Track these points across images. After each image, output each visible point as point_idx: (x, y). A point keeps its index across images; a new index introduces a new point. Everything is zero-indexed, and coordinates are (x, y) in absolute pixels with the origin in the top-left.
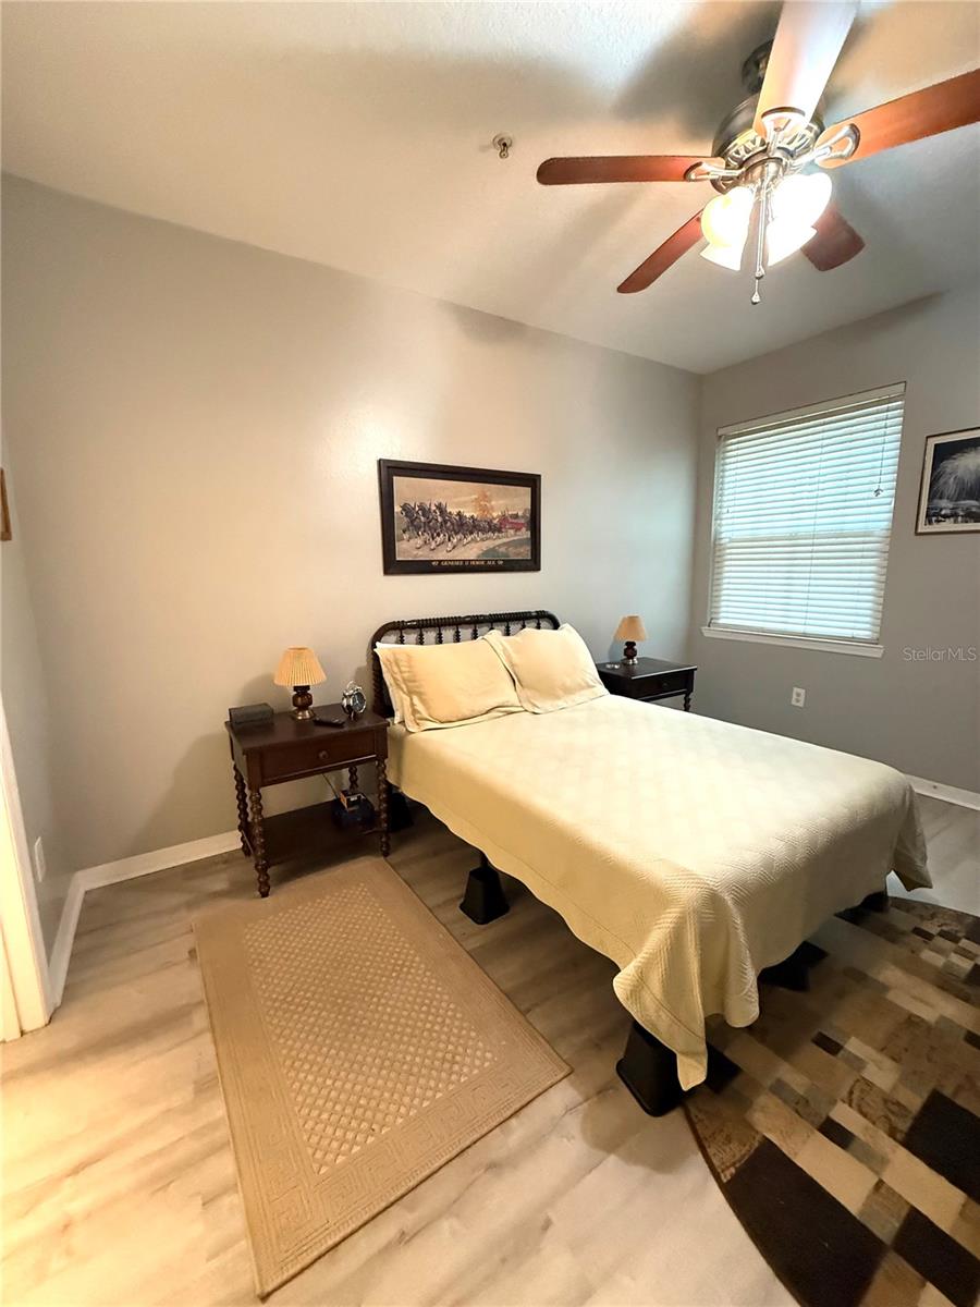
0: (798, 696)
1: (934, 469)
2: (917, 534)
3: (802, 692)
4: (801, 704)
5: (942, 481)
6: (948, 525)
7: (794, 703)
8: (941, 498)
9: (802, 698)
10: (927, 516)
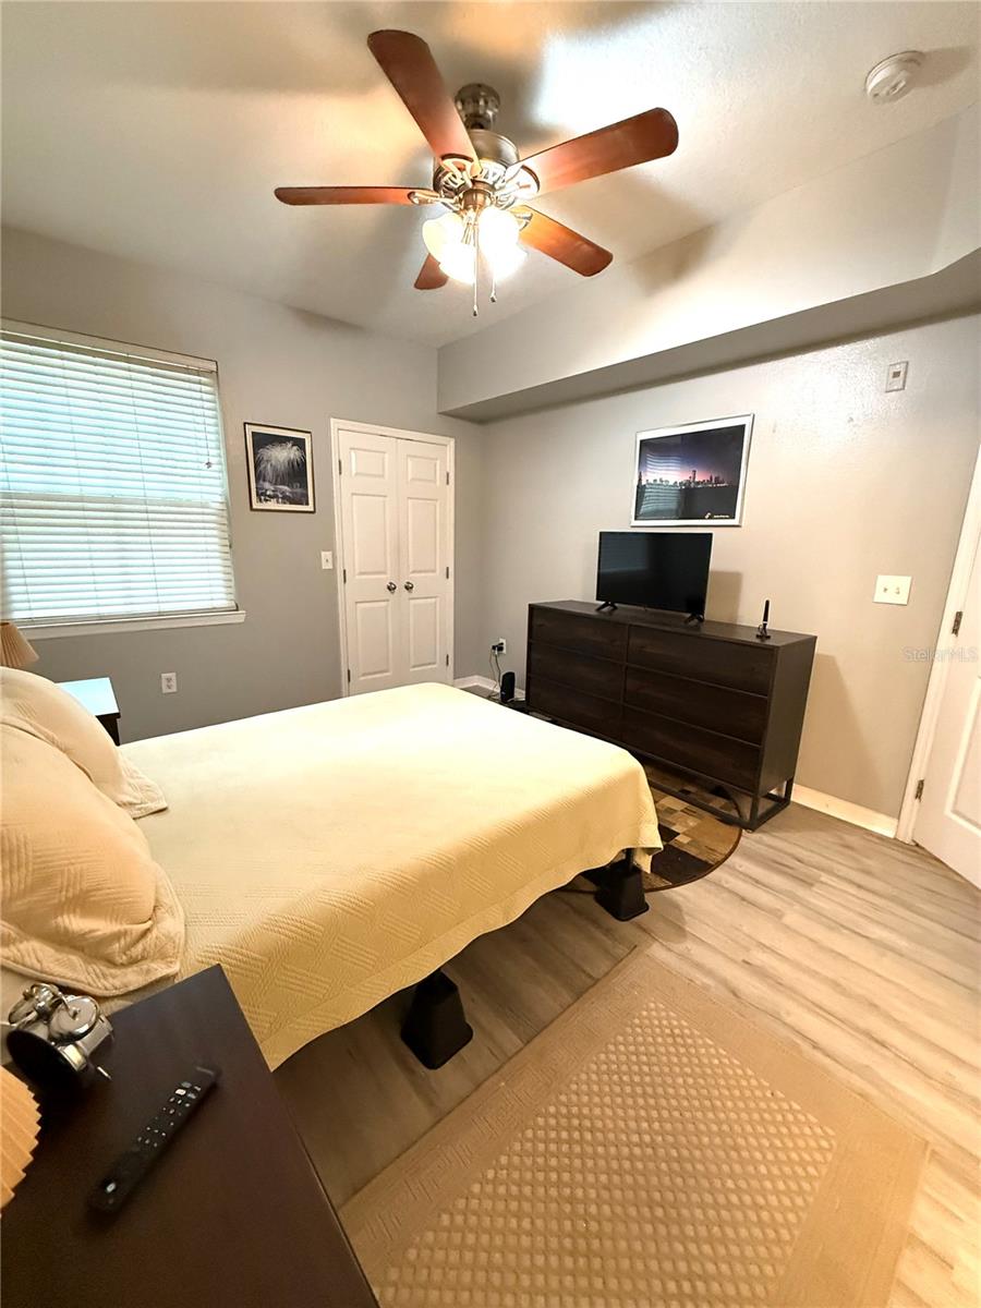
0: (169, 682)
1: (255, 454)
2: (252, 509)
3: (173, 675)
4: (174, 689)
5: (262, 466)
6: (272, 505)
7: (165, 690)
8: (264, 480)
9: (174, 683)
10: (257, 492)
